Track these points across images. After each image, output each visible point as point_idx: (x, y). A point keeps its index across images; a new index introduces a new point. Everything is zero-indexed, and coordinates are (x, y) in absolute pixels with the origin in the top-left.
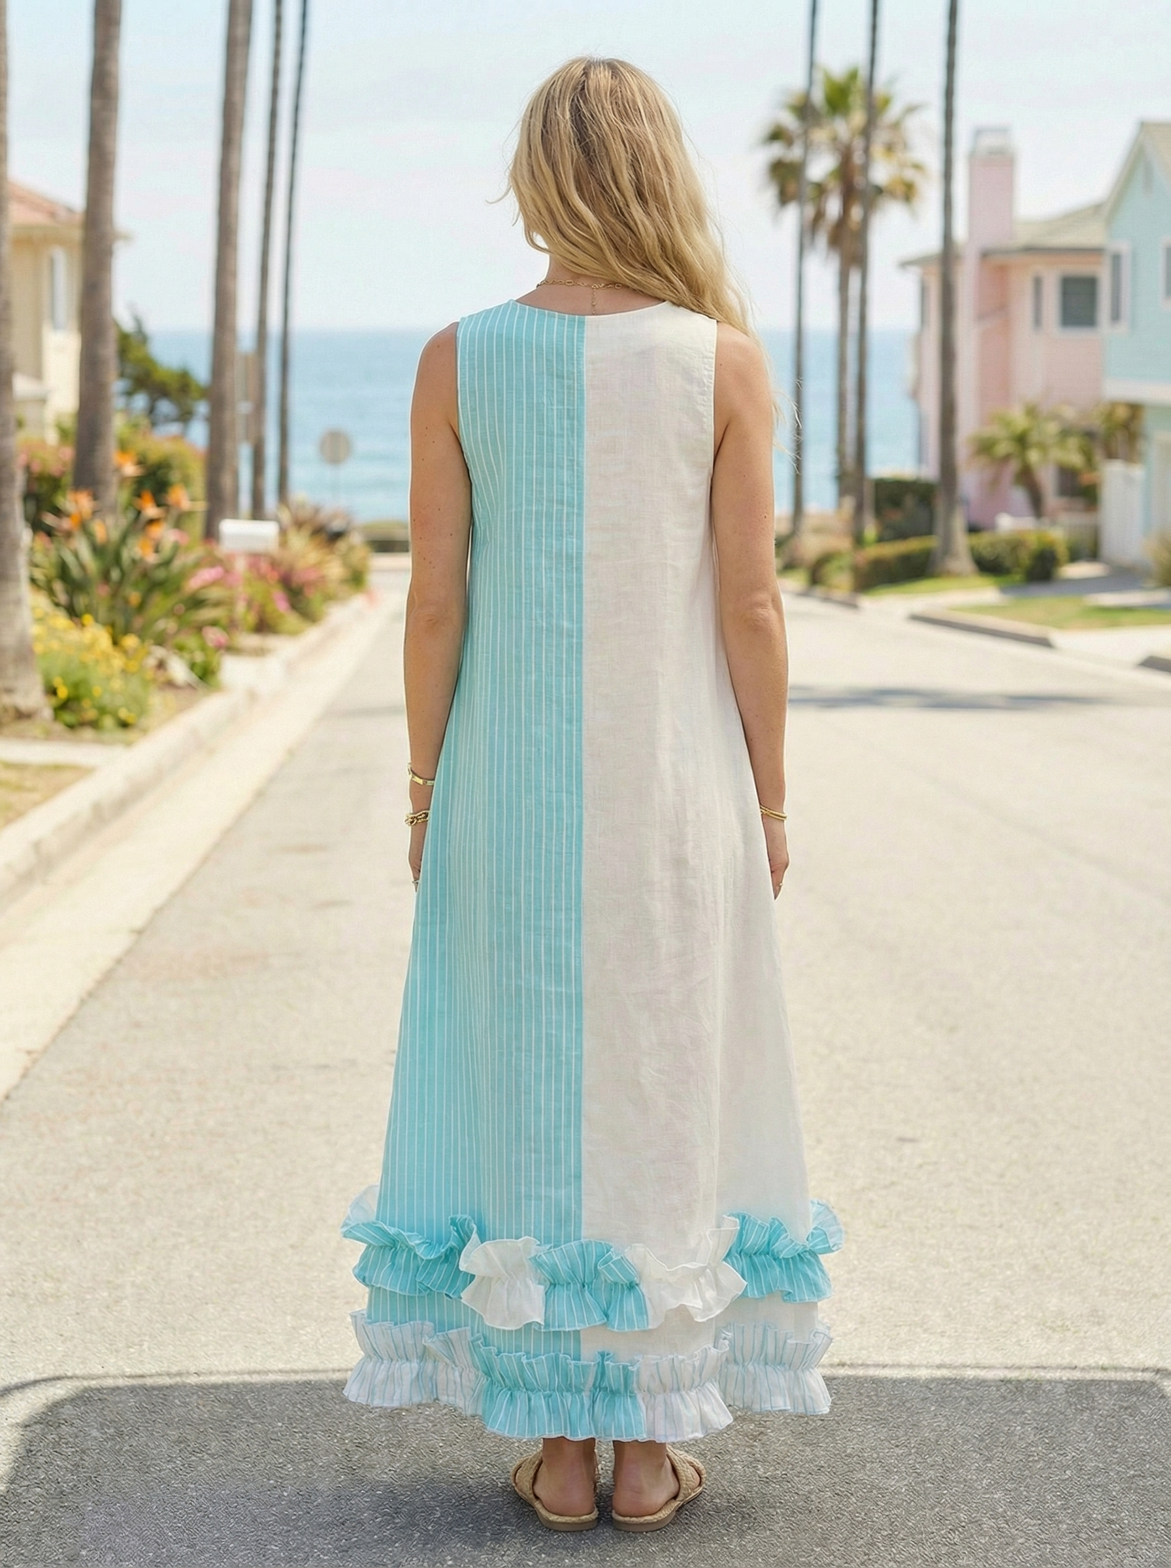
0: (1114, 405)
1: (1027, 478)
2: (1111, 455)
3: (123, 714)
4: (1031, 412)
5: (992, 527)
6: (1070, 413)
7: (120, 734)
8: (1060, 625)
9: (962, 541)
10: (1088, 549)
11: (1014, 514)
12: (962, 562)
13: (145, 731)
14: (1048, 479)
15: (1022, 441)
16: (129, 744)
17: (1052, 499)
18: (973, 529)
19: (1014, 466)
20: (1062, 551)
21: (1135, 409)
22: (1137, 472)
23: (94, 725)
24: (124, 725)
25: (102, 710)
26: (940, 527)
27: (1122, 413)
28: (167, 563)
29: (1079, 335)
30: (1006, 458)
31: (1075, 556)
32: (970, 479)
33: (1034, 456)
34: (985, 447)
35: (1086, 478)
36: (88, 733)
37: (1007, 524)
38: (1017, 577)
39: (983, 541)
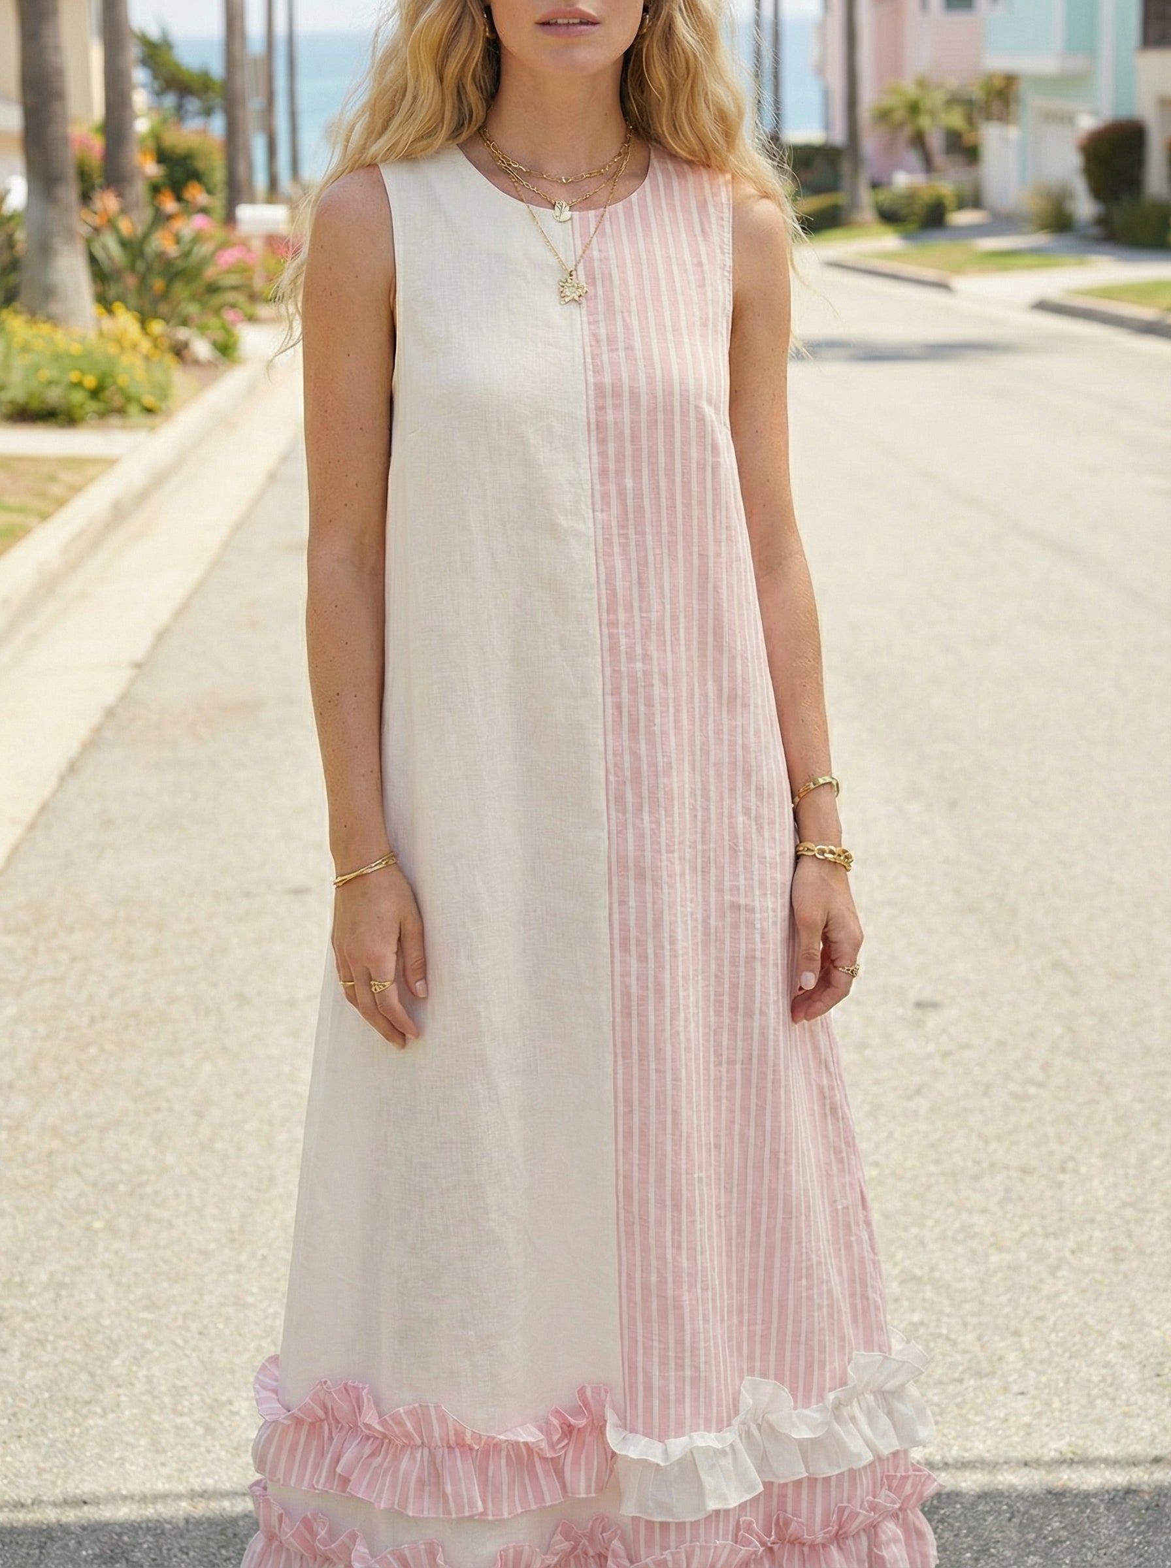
0: (991, 77)
1: (919, 141)
2: (989, 117)
3: (149, 400)
4: (922, 84)
5: (889, 183)
6: (953, 83)
7: (143, 419)
8: (958, 271)
9: (866, 197)
10: (974, 201)
11: (910, 171)
12: (867, 214)
13: (168, 414)
14: (936, 142)
15: (914, 109)
16: (152, 429)
17: (939, 159)
18: (875, 185)
19: (908, 131)
20: (950, 201)
21: (1010, 80)
22: (1013, 132)
23: (121, 411)
24: (149, 411)
25: (129, 399)
26: (846, 183)
27: (998, 83)
28: (187, 254)
29: (959, 18)
30: (900, 126)
31: (961, 205)
32: (870, 144)
33: (925, 122)
34: (884, 116)
35: (968, 139)
36: (114, 420)
37: (902, 180)
38: (913, 227)
39: (884, 196)
